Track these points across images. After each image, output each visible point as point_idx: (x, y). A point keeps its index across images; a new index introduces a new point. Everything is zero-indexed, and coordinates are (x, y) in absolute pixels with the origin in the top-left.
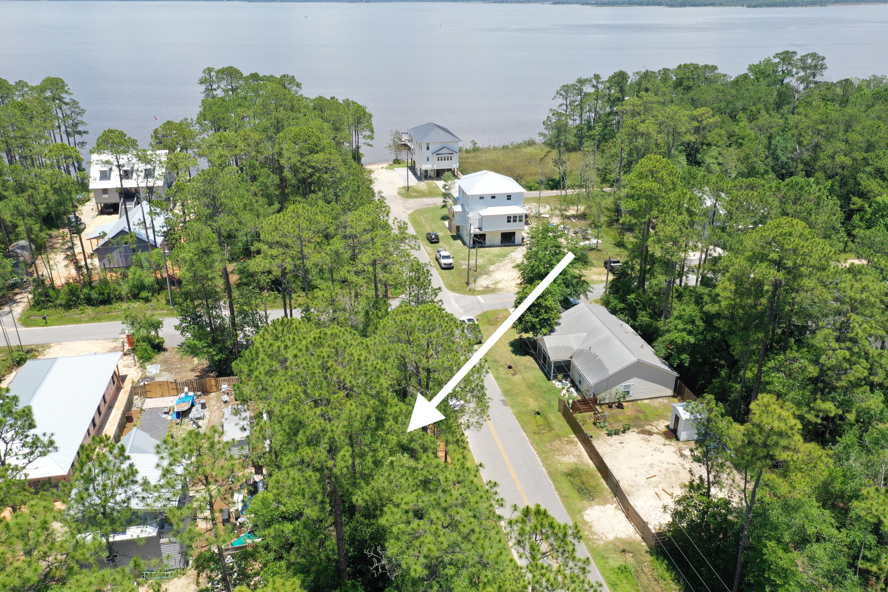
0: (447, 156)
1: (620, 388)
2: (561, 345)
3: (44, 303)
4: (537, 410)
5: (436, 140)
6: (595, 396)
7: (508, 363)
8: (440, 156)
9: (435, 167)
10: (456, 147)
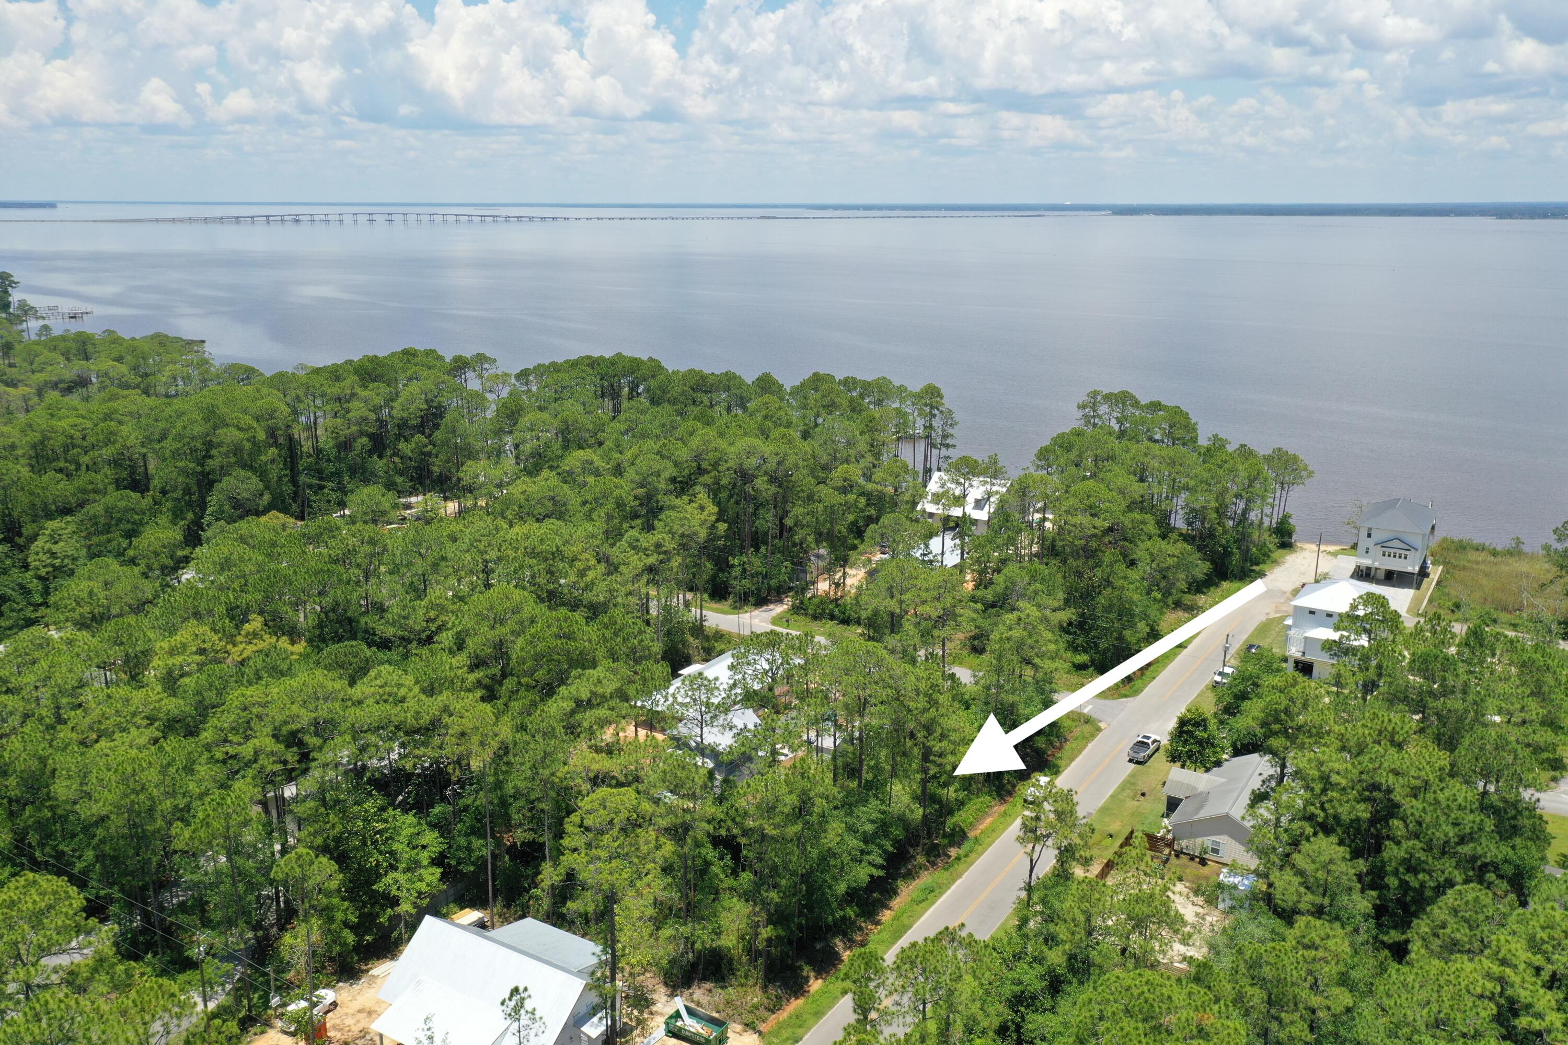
0: (1398, 552)
1: (1207, 841)
2: (1186, 782)
3: (799, 609)
4: (1112, 832)
5: (1385, 526)
6: (1174, 839)
7: (1145, 790)
8: (1387, 550)
9: (1377, 564)
10: (1417, 541)
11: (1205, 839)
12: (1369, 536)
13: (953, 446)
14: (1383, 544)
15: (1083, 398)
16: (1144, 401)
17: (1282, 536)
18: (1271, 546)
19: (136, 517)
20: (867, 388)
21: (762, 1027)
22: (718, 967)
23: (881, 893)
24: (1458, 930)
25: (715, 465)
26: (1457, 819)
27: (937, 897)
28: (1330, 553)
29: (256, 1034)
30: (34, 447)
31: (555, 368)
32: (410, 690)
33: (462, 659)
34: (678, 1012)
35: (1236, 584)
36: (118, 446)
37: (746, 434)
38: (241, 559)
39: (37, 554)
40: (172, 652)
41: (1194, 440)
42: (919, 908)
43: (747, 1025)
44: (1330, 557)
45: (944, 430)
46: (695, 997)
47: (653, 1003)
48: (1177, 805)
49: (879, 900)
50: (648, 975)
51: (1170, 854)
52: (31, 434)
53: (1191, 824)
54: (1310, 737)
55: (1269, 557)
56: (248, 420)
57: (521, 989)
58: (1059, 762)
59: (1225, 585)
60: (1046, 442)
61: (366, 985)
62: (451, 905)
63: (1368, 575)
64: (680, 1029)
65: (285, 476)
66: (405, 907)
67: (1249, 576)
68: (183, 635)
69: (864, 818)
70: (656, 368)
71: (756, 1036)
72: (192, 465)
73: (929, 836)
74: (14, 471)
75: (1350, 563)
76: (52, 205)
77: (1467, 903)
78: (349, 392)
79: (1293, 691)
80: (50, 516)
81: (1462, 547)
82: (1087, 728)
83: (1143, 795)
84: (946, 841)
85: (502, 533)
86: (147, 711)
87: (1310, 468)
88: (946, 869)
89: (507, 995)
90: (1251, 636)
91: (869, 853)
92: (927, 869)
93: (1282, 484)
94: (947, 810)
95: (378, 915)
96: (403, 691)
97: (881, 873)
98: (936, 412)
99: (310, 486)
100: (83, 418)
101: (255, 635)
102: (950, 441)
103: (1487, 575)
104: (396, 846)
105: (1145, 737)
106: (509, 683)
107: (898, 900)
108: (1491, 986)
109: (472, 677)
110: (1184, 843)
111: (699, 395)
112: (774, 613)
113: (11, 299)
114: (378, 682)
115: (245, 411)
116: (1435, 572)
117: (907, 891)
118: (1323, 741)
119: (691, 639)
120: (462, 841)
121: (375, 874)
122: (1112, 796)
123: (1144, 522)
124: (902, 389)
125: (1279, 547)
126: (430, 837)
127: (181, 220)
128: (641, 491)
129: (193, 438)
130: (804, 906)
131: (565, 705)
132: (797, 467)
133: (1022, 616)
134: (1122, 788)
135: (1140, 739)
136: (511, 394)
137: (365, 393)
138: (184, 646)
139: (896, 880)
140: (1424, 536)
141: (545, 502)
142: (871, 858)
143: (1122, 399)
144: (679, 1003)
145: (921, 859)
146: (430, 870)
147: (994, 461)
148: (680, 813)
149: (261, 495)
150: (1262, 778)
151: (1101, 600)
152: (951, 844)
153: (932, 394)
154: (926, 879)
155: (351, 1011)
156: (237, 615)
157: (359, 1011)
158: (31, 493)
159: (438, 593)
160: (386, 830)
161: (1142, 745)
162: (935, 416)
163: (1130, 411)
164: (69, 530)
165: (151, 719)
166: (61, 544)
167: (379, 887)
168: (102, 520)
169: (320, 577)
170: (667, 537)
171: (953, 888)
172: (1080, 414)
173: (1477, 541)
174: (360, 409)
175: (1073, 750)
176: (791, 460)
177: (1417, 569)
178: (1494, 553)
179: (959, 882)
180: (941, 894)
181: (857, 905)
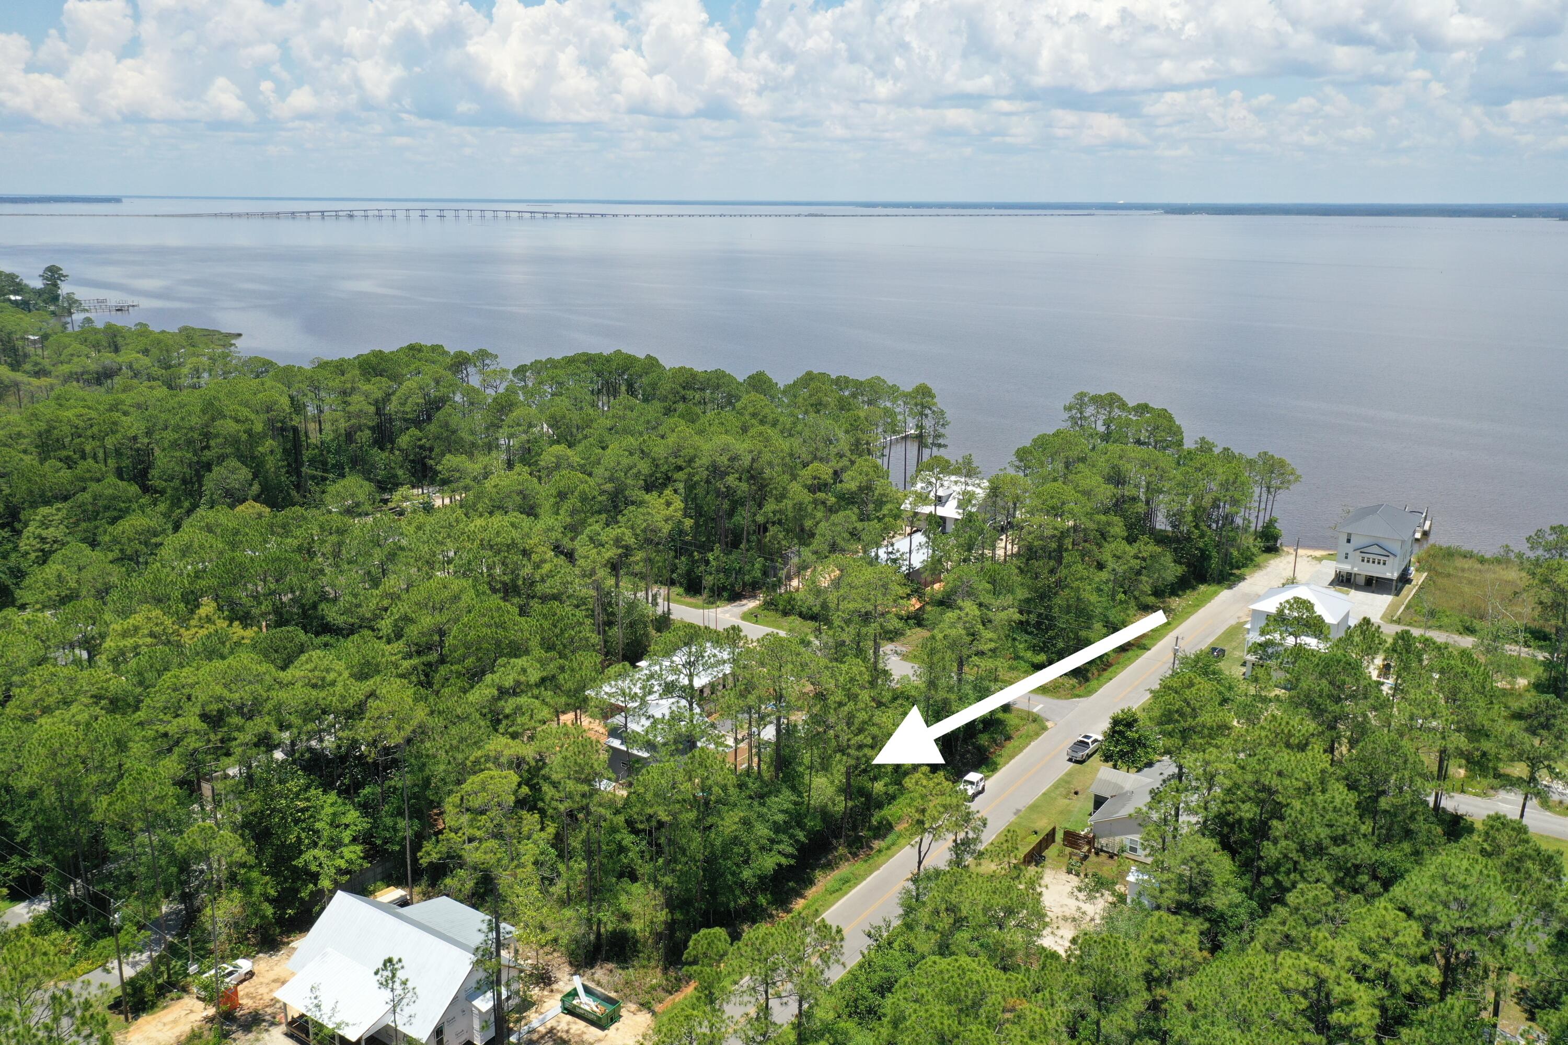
0: (1377, 557)
1: (1126, 840)
2: (1114, 781)
3: (769, 605)
4: (1037, 829)
5: (1364, 532)
6: (1094, 837)
7: (1078, 789)
8: (1366, 556)
9: (1356, 570)
10: (1395, 547)
11: (1123, 837)
12: (1349, 541)
13: (945, 446)
14: (1362, 550)
15: (1069, 400)
16: (1131, 404)
17: (1267, 540)
18: (1255, 550)
19: (123, 505)
20: (859, 387)
21: (658, 1008)
22: (623, 948)
23: (796, 882)
24: (1294, 927)
25: (691, 461)
26: (1330, 820)
27: (851, 888)
28: (1316, 558)
29: (172, 999)
30: (40, 435)
31: (552, 364)
32: (340, 675)
33: (399, 646)
34: (575, 989)
35: (1213, 588)
36: (119, 436)
37: (726, 432)
38: (201, 547)
39: (28, 538)
40: (125, 634)
41: (1180, 443)
42: (831, 898)
43: (642, 1005)
44: (1315, 562)
45: (935, 430)
46: (596, 976)
47: (556, 982)
48: (1102, 803)
49: (793, 889)
50: (555, 954)
51: (1089, 851)
52: (36, 423)
53: (1111, 822)
54: (1203, 737)
55: (1252, 560)
56: (245, 412)
57: (395, 960)
58: (998, 760)
59: (1202, 588)
60: (1028, 443)
61: (285, 956)
62: (379, 883)
63: (1348, 580)
64: (575, 1006)
65: (283, 467)
66: (325, 883)
67: (1228, 580)
68: (136, 619)
69: (775, 808)
70: (652, 363)
71: (649, 1016)
72: (189, 455)
73: (855, 828)
74: (17, 459)
75: (1330, 569)
76: (117, 200)
77: (1306, 901)
78: (349, 385)
79: (1187, 692)
80: (47, 503)
81: (1450, 554)
82: (1033, 727)
83: (1076, 793)
84: (871, 833)
85: (461, 526)
86: (94, 690)
87: (1298, 472)
88: (866, 861)
89: (381, 965)
90: (1218, 639)
91: (779, 842)
92: (848, 860)
93: (1268, 488)
94: (872, 803)
95: (298, 891)
96: (331, 676)
97: (792, 862)
98: (927, 411)
99: (313, 478)
100: (89, 408)
101: (209, 620)
102: (941, 441)
103: (1470, 582)
104: (318, 825)
105: (1086, 737)
106: (443, 670)
107: (814, 889)
108: (1307, 982)
109: (406, 664)
110: (1103, 841)
111: (689, 394)
112: (745, 609)
113: (60, 292)
114: (308, 666)
115: (246, 405)
116: (1418, 578)
117: (824, 881)
118: (1214, 742)
119: (654, 632)
120: (389, 821)
121: (297, 849)
122: (1044, 794)
123: (1109, 524)
124: (894, 389)
125: (1264, 552)
126: (352, 815)
127: (239, 215)
128: (609, 487)
129: (192, 429)
130: (707, 892)
131: (487, 692)
132: (770, 464)
133: (962, 614)
134: (1056, 786)
135: (1081, 738)
136: (507, 390)
137: (367, 387)
138: (136, 629)
139: (813, 870)
140: (1403, 542)
141: (514, 495)
142: (781, 847)
143: (1111, 401)
144: (577, 982)
145: (842, 850)
146: (352, 848)
147: (968, 461)
148: (578, 798)
149: (251, 485)
150: (1162, 777)
151: (1058, 601)
152: (876, 837)
153: (924, 392)
154: (845, 869)
155: (266, 981)
156: (191, 600)
157: (274, 981)
158: (29, 481)
159: (392, 582)
160: (306, 809)
161: (1083, 744)
162: (926, 416)
163: (1116, 412)
164: (60, 515)
165: (97, 698)
166: (51, 529)
167: (299, 862)
168: (90, 507)
169: (276, 565)
170: (628, 533)
171: (869, 879)
172: (1066, 415)
173: (1466, 547)
174: (358, 402)
175: (1015, 747)
176: (767, 456)
177: (1395, 575)
178: (1482, 561)
179: (875, 873)
180: (856, 885)
181: (771, 893)
